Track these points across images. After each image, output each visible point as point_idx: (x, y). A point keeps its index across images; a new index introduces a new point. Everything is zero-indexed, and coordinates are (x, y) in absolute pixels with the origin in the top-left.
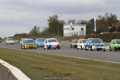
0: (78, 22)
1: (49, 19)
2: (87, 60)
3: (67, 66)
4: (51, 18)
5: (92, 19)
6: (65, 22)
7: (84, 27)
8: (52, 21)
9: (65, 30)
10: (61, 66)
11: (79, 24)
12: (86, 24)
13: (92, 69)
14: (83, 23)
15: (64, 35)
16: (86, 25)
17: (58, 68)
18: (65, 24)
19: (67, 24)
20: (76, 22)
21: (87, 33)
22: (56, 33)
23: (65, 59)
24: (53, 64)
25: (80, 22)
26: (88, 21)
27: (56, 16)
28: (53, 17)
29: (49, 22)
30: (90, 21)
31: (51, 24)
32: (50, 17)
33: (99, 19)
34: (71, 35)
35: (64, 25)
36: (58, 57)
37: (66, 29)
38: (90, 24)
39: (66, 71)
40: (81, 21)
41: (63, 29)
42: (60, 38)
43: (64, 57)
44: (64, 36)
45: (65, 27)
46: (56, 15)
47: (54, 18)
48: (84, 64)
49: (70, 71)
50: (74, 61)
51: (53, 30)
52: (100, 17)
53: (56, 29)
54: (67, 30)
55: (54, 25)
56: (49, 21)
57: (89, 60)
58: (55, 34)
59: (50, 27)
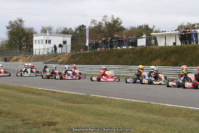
0: (57, 30)
1: (8, 25)
2: (79, 95)
3: (47, 108)
4: (11, 24)
5: (80, 26)
6: (35, 30)
7: (68, 39)
8: (14, 29)
9: (36, 43)
10: (34, 106)
11: (59, 33)
12: (71, 34)
13: (92, 113)
14: (65, 32)
15: (34, 51)
16: (71, 36)
17: (30, 111)
18: (36, 33)
19: (39, 33)
20: (54, 30)
21: (72, 49)
22: (20, 49)
23: (40, 94)
24: (20, 102)
25: (60, 31)
26: (74, 30)
27: (21, 21)
28: (16, 22)
29: (9, 30)
30: (77, 30)
31: (11, 34)
32: (10, 22)
33: (93, 25)
34: (46, 53)
35: (34, 35)
36: (26, 89)
37: (37, 41)
38: (78, 34)
39: (45, 116)
40: (62, 29)
41: (32, 42)
42: (27, 57)
43: (38, 90)
44: (34, 54)
45: (35, 38)
46: (20, 18)
47: (17, 24)
48: (75, 102)
49: (53, 116)
50: (56, 98)
51: (15, 44)
52: (93, 21)
53: (20, 42)
54: (39, 43)
55: (18, 35)
56: (8, 28)
57: (82, 96)
58: (18, 50)
59: (11, 39)
